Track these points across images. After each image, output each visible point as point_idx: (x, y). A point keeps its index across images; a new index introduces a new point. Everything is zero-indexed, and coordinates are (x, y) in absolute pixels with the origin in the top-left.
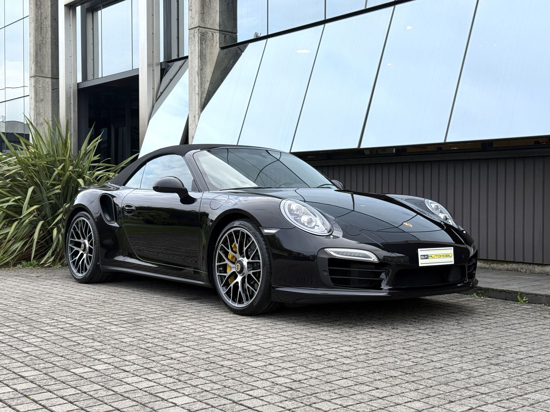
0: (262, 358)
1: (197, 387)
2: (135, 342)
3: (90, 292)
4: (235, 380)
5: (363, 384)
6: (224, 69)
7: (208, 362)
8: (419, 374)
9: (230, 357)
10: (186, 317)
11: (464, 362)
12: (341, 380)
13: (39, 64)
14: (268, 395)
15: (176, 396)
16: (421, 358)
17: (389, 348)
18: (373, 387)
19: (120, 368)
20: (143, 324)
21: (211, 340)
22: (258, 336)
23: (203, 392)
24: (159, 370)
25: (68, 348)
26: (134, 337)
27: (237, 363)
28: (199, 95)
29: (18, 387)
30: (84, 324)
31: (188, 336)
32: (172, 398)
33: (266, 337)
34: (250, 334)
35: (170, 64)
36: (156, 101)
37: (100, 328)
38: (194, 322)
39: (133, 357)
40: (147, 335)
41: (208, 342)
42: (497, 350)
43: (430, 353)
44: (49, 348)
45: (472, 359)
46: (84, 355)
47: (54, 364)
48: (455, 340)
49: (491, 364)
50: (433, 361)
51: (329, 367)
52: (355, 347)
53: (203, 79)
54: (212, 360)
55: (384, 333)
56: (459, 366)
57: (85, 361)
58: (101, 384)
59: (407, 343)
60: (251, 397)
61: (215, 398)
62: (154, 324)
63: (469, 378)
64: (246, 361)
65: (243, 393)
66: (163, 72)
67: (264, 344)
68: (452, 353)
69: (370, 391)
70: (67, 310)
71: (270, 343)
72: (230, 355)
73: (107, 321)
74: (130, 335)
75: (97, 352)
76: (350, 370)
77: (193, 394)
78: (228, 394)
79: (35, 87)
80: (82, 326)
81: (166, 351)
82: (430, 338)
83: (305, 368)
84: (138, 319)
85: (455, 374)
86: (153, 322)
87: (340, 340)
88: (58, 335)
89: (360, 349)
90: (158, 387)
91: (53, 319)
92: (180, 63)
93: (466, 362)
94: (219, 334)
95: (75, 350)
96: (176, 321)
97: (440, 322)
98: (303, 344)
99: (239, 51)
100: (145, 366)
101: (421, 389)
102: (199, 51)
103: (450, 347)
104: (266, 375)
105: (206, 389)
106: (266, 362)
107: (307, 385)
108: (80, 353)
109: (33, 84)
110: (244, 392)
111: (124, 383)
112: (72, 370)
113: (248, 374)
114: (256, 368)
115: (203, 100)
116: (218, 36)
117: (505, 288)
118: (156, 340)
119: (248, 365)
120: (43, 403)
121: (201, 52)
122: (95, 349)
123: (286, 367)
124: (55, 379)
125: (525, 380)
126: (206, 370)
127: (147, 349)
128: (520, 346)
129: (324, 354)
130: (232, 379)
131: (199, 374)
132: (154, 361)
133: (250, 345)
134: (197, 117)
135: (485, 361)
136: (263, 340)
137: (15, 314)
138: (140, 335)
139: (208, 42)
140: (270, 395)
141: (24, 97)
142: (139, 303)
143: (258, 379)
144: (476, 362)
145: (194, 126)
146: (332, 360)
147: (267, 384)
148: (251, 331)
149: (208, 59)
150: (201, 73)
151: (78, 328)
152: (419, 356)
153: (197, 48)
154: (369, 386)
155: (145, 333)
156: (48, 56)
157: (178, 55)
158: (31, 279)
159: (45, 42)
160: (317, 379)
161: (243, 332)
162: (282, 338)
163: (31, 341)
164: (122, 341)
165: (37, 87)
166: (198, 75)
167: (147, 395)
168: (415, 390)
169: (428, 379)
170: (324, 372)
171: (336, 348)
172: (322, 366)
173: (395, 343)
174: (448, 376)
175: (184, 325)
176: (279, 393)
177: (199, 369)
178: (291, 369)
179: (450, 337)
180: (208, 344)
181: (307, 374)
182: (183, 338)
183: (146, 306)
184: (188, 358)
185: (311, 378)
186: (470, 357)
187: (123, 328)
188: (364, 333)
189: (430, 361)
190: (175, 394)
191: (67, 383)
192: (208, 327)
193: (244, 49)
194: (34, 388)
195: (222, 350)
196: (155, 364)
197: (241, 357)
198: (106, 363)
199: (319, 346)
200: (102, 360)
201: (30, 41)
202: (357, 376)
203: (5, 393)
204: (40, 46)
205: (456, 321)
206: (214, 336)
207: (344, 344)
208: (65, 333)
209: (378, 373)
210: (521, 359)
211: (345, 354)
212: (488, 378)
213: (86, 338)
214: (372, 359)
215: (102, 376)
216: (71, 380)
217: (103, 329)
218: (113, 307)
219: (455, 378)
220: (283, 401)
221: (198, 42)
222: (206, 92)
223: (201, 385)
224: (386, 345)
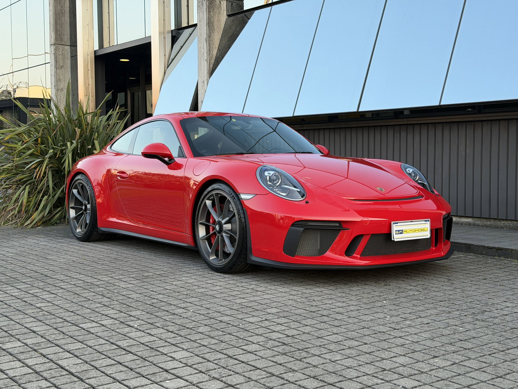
0: (259, 313)
1: (195, 342)
2: (141, 298)
3: (104, 249)
4: (232, 335)
5: (352, 339)
6: (231, 36)
7: (208, 318)
8: (406, 330)
9: (229, 313)
10: (191, 274)
11: (451, 318)
12: (331, 335)
13: (58, 33)
14: (261, 350)
15: (175, 350)
16: (410, 313)
17: (380, 304)
18: (362, 342)
19: (126, 323)
20: (150, 280)
21: (212, 296)
22: (257, 293)
23: (201, 346)
24: (161, 325)
25: (78, 304)
26: (140, 294)
27: (235, 319)
28: (207, 61)
29: (29, 342)
30: (96, 280)
31: (191, 293)
32: (171, 353)
33: (265, 294)
34: (249, 291)
35: (180, 31)
36: (168, 67)
37: (109, 285)
38: (198, 279)
39: (138, 313)
40: (153, 291)
41: (209, 298)
42: (483, 306)
43: (419, 309)
44: (60, 303)
45: (459, 315)
46: (93, 310)
47: (64, 320)
48: (444, 296)
49: (477, 320)
50: (421, 317)
51: (322, 322)
52: (347, 303)
53: (211, 46)
54: (212, 316)
55: (377, 289)
56: (446, 321)
57: (93, 317)
58: (106, 338)
59: (398, 299)
60: (245, 352)
61: (211, 352)
62: (160, 280)
63: (455, 333)
64: (243, 317)
65: (238, 348)
66: (174, 39)
67: (262, 300)
68: (440, 309)
69: (358, 346)
70: (81, 267)
71: (267, 299)
72: (229, 311)
73: (117, 277)
74: (137, 292)
75: (105, 307)
76: (341, 326)
77: (191, 348)
78: (224, 349)
79: (55, 54)
80: (93, 283)
81: (169, 307)
82: (420, 294)
83: (299, 324)
84: (146, 276)
85: (441, 329)
86: (160, 279)
87: (333, 297)
88: (70, 291)
89: (353, 305)
90: (159, 342)
91: (67, 276)
92: (190, 30)
93: (453, 318)
94: (220, 291)
95: (85, 306)
96: (181, 278)
97: (431, 279)
98: (298, 300)
99: (246, 19)
100: (149, 321)
101: (407, 344)
102: (207, 19)
103: (438, 304)
104: (261, 331)
105: (204, 344)
106: (262, 318)
107: (299, 341)
108: (89, 309)
109: (53, 52)
110: (239, 346)
111: (128, 338)
112: (80, 325)
113: (244, 329)
114: (252, 323)
115: (211, 66)
116: (225, 4)
117: (497, 245)
118: (161, 296)
119: (245, 321)
120: (50, 357)
121: (209, 19)
122: (103, 305)
123: (281, 323)
124: (63, 333)
125: (508, 335)
126: (206, 325)
127: (152, 304)
128: (506, 302)
129: (318, 310)
130: (229, 334)
131: (198, 329)
132: (157, 316)
133: (248, 301)
134: (206, 82)
135: (471, 316)
136: (261, 296)
137: (32, 270)
138: (146, 291)
139: (216, 10)
140: (263, 350)
141: (45, 64)
142: (149, 260)
143: (253, 334)
144: (462, 318)
145: (203, 91)
146: (325, 316)
147: (262, 339)
148: (251, 287)
149: (215, 26)
150: (209, 40)
151: (89, 284)
152: (408, 312)
153: (205, 15)
154: (359, 341)
155: (151, 289)
156: (67, 25)
157: (188, 23)
158: (51, 237)
159: (63, 11)
160: (309, 334)
161: (243, 289)
162: (279, 295)
163: (44, 297)
164: (130, 297)
165: (57, 54)
166: (206, 42)
167: (148, 349)
168: (402, 345)
169: (415, 334)
170: (316, 328)
171: (329, 304)
172: (315, 322)
173: (386, 299)
174: (434, 331)
175: (188, 282)
176: (272, 348)
177: (199, 325)
178: (286, 325)
179: (440, 293)
180: (209, 300)
181: (301, 330)
182: (187, 295)
183: (154, 263)
184: (190, 314)
185: (303, 334)
186: (458, 313)
187: (131, 285)
188: (357, 289)
189: (418, 317)
190: (174, 348)
191: (74, 338)
192: (211, 284)
193: (251, 17)
194: (43, 342)
195: (222, 306)
196: (158, 319)
197: (239, 312)
198: (113, 318)
199: (314, 302)
200: (109, 315)
201: (50, 11)
202: (347, 332)
203: (15, 347)
204: (59, 15)
205: (447, 278)
206: (215, 292)
207: (338, 300)
208: (77, 289)
209: (368, 328)
210: (506, 315)
211: (337, 310)
212: (473, 333)
213: (96, 294)
214: (363, 315)
215: (108, 331)
216: (78, 335)
217: (112, 285)
218: (123, 264)
219: (441, 333)
220: (275, 356)
221: (207, 10)
222: (214, 58)
223: (199, 340)
224: (378, 301)
